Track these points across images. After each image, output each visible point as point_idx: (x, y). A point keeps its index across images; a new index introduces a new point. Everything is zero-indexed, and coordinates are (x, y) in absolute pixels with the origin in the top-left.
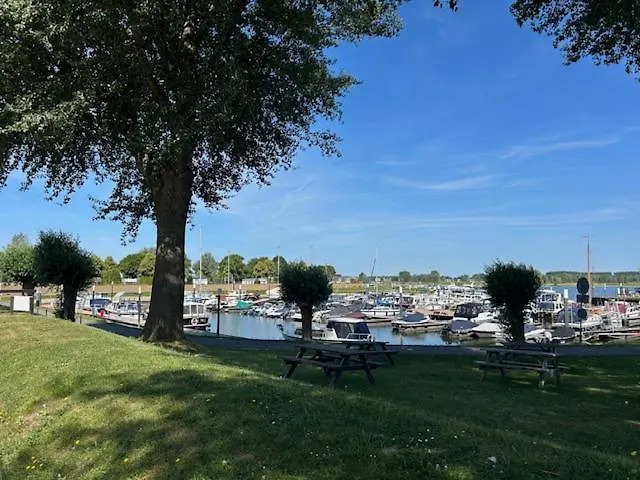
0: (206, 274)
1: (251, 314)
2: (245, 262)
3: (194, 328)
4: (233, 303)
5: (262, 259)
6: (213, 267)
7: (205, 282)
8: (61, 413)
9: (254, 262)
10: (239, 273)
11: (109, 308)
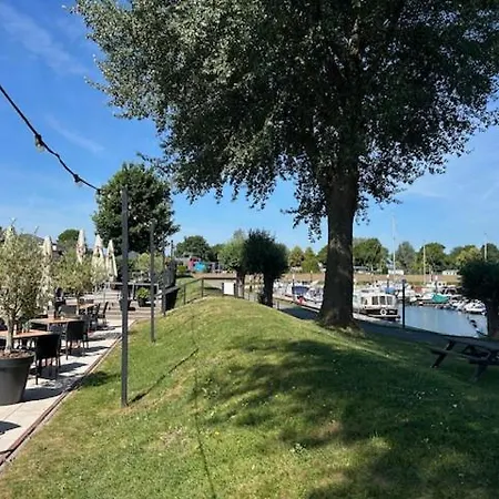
0: (404, 265)
1: (448, 309)
2: (447, 251)
3: (382, 318)
4: (429, 296)
5: (467, 248)
6: (411, 257)
7: (402, 272)
8: (229, 358)
9: (458, 251)
10: (439, 264)
11: (307, 296)
